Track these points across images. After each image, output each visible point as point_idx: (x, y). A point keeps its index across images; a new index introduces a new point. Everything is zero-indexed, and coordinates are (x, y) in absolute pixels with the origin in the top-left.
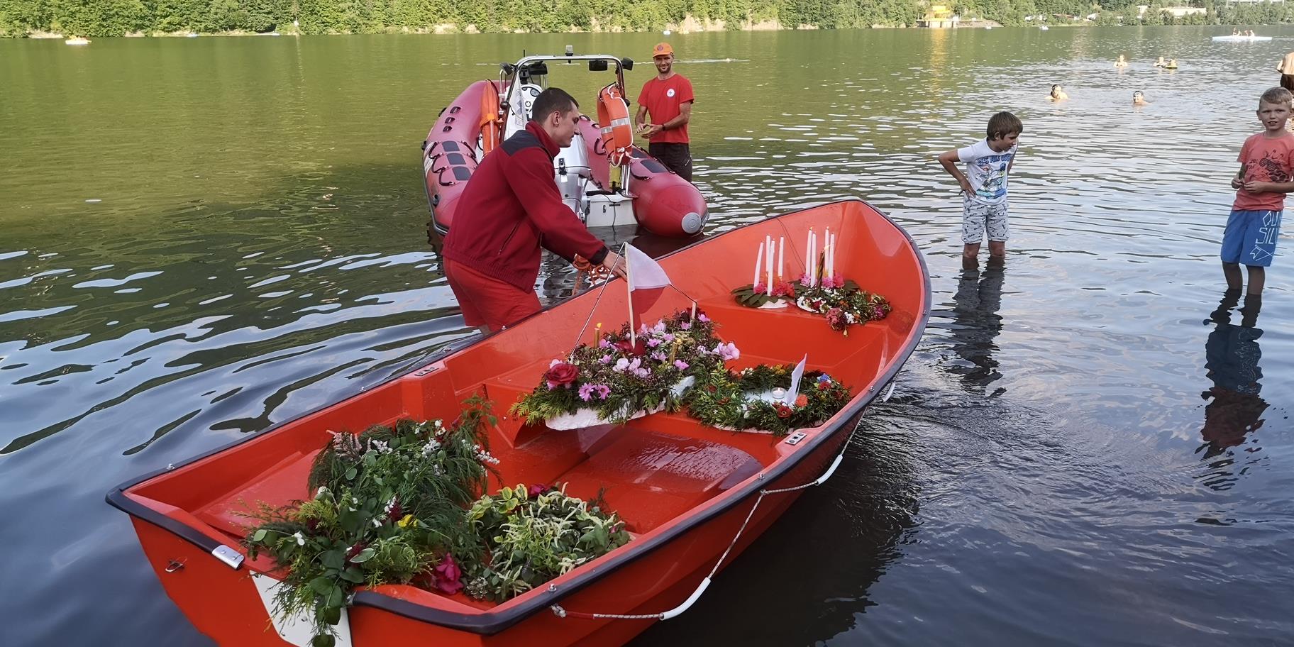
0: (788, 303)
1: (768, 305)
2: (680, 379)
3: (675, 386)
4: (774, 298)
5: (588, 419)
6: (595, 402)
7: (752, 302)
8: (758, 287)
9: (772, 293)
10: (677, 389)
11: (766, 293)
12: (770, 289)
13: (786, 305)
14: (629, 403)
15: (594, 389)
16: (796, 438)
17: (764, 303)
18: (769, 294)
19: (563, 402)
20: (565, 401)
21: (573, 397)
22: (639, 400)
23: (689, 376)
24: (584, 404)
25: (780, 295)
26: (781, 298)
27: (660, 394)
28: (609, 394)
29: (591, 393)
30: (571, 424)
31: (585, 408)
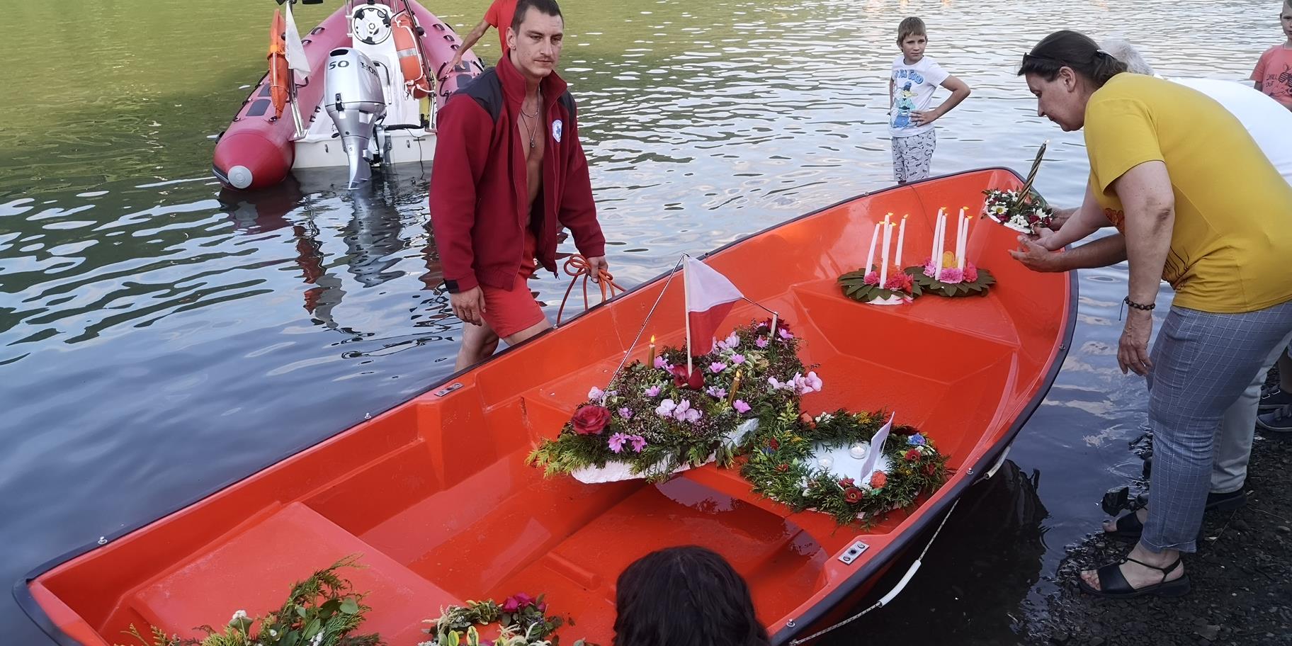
0: (903, 299)
1: (878, 301)
2: (739, 424)
3: (731, 434)
4: (886, 293)
5: (620, 471)
6: (627, 454)
7: (859, 295)
8: (870, 277)
9: (885, 285)
10: (733, 438)
11: (878, 285)
12: (883, 281)
13: (901, 302)
14: (669, 456)
15: (627, 440)
16: (853, 552)
17: (873, 298)
18: (881, 287)
19: (590, 453)
20: (591, 451)
21: (602, 446)
22: (683, 453)
23: (751, 418)
24: (614, 456)
25: (894, 289)
26: (896, 293)
27: (710, 445)
28: (644, 447)
29: (623, 445)
30: (598, 477)
31: (616, 461)
